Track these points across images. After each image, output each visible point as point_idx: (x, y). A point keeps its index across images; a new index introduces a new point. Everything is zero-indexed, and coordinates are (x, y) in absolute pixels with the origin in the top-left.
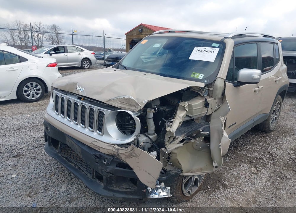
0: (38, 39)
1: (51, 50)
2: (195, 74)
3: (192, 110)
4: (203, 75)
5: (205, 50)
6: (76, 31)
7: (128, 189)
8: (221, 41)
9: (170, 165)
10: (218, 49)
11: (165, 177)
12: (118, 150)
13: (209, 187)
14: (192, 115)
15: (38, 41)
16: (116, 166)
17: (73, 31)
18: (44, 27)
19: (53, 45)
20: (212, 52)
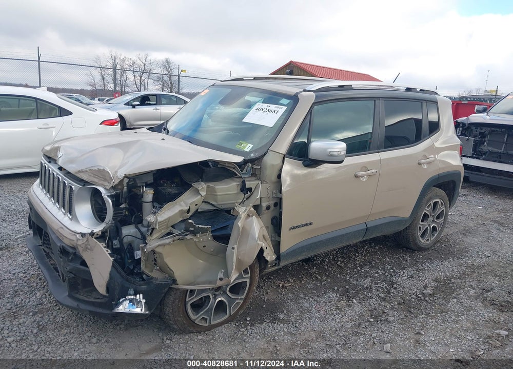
0: (140, 81)
1: (134, 100)
2: (242, 144)
3: (216, 195)
4: (251, 146)
5: (268, 108)
6: (185, 71)
7: (98, 298)
8: (294, 95)
9: (157, 270)
10: (285, 108)
11: (145, 287)
12: (78, 240)
13: (248, 319)
14: (217, 202)
15: (141, 84)
16: (79, 263)
17: (180, 71)
18: (151, 61)
19: (163, 91)
20: (276, 112)
